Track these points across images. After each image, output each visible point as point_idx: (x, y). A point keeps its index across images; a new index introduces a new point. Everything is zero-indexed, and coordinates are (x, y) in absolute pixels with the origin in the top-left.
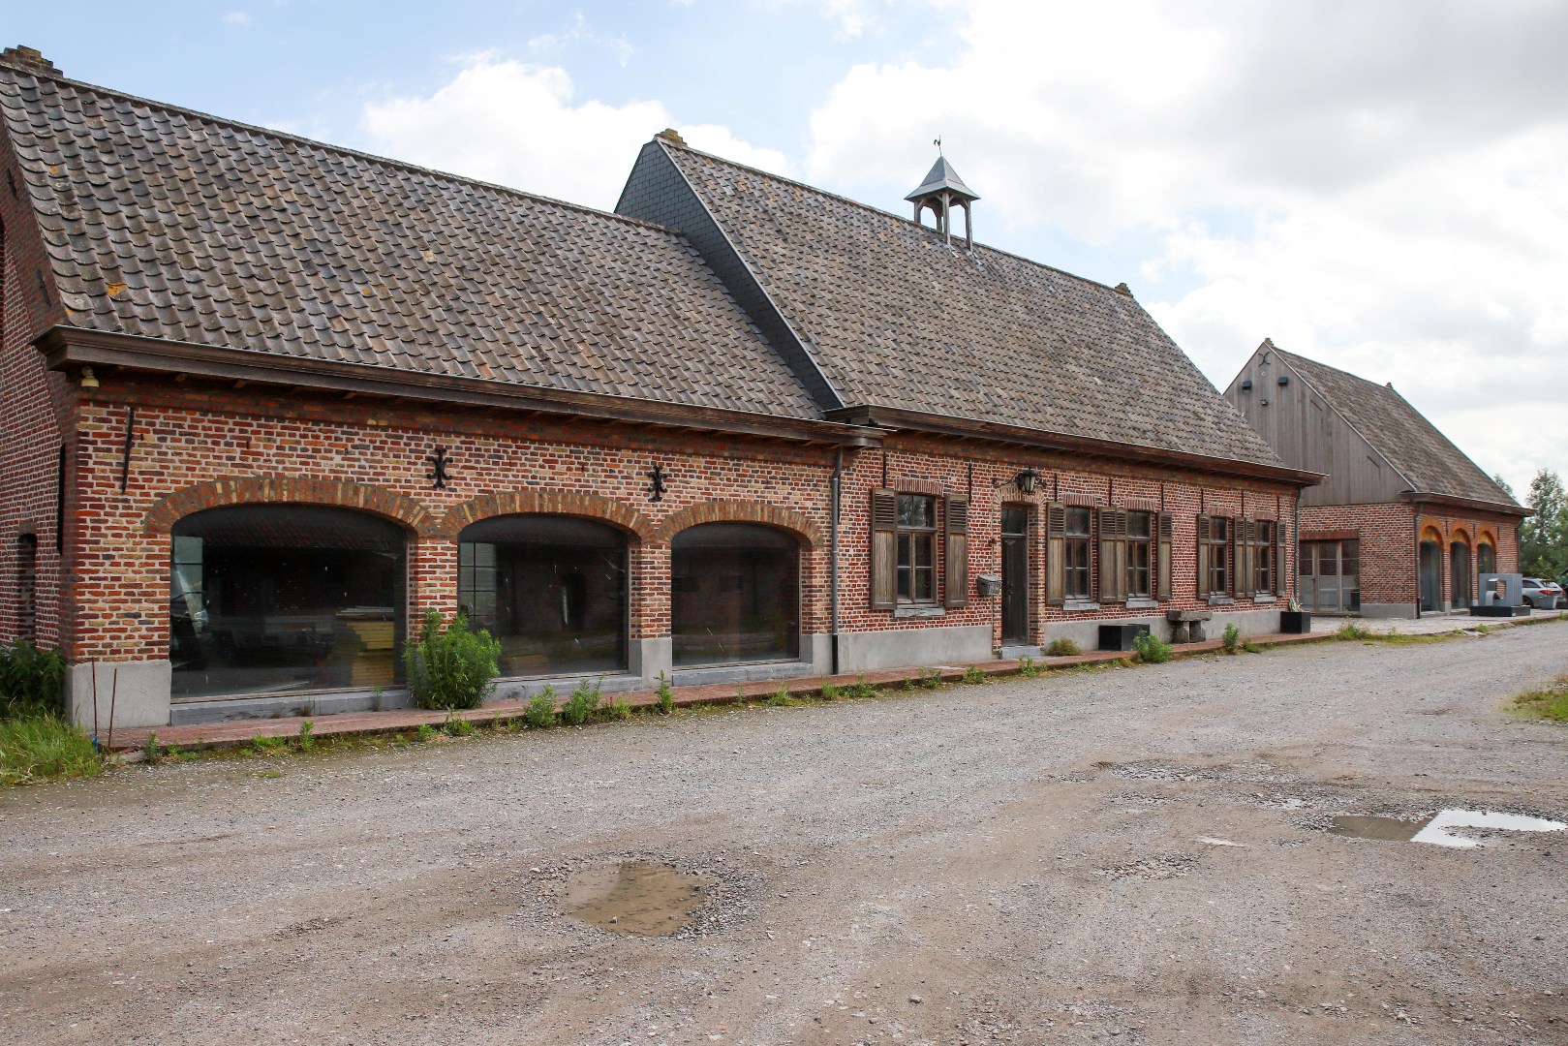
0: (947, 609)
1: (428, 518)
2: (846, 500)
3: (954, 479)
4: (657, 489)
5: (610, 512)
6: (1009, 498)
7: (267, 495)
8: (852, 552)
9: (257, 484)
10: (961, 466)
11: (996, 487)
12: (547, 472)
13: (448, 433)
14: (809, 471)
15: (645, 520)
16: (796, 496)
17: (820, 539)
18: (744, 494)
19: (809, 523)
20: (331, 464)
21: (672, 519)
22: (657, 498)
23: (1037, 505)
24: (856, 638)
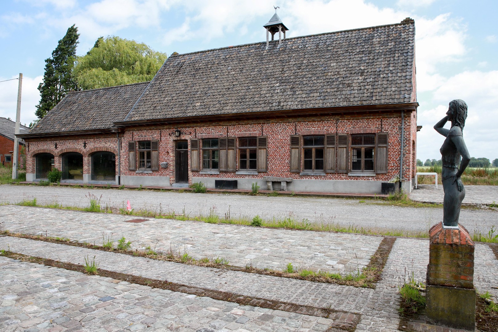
0: (153, 171)
1: (55, 154)
2: (123, 145)
3: (155, 136)
4: (85, 146)
5: (78, 151)
6: (176, 139)
7: (40, 152)
8: (125, 156)
9: (39, 151)
10: (158, 132)
11: (170, 136)
12: (69, 145)
13: (57, 140)
14: (114, 139)
15: (83, 152)
16: (112, 145)
17: (117, 154)
18: (101, 146)
19: (115, 150)
20: (45, 147)
21: (88, 151)
22: (85, 148)
23: (187, 140)
24: (126, 177)
